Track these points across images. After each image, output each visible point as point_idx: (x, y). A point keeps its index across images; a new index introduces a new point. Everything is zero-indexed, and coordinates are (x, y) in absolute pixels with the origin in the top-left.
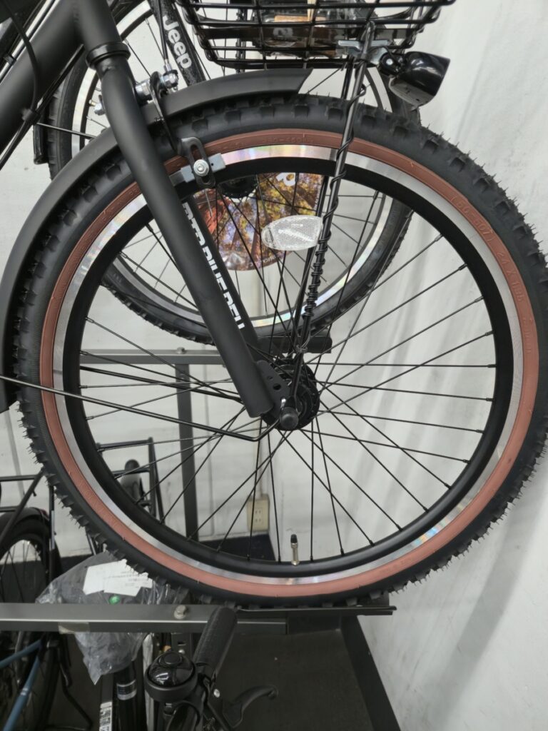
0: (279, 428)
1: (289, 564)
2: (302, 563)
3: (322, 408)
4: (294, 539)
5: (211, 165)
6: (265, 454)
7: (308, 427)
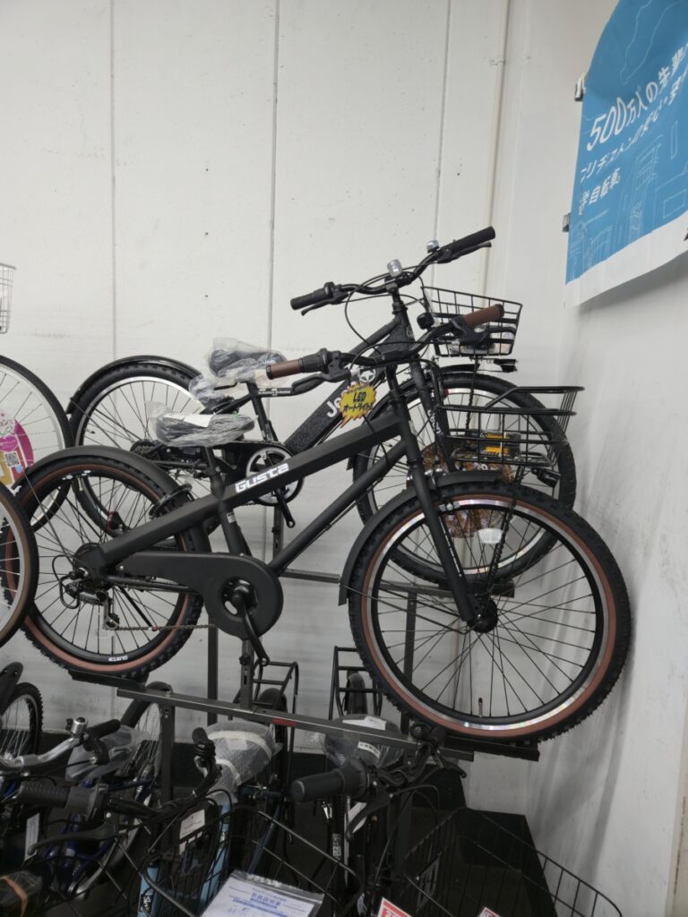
0: (476, 630)
1: (477, 717)
2: (485, 717)
3: (499, 623)
4: (480, 700)
5: (454, 506)
6: (467, 645)
7: (492, 632)
